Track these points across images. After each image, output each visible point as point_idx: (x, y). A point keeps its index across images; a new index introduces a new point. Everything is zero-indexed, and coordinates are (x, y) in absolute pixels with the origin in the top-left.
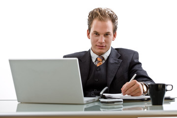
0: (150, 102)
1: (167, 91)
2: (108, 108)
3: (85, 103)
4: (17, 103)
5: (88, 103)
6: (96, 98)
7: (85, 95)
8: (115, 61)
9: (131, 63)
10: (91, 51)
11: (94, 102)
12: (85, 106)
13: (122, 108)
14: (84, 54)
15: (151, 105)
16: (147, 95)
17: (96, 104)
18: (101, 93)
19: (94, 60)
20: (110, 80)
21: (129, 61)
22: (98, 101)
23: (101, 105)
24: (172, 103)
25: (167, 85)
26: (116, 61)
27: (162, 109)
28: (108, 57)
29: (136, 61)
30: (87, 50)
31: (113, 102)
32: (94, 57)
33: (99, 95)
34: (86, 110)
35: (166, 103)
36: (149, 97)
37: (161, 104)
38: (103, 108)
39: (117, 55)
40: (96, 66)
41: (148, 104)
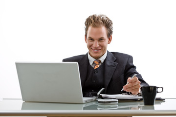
0: (143, 102)
1: (158, 92)
2: (104, 108)
3: (84, 102)
4: (22, 102)
5: (87, 102)
6: (94, 98)
7: (84, 96)
8: (111, 64)
9: (126, 66)
10: (89, 55)
11: (92, 101)
12: (84, 106)
13: (117, 107)
14: (82, 57)
15: (143, 105)
16: (140, 96)
17: (94, 103)
18: (98, 93)
19: (91, 63)
20: (108, 81)
21: (125, 64)
22: (96, 101)
23: (99, 105)
24: (162, 103)
25: (158, 88)
26: (113, 64)
27: (153, 108)
28: (105, 60)
29: (131, 64)
30: (85, 54)
31: (110, 102)
32: (92, 60)
33: (96, 95)
34: (85, 108)
35: (157, 103)
36: (141, 97)
37: (152, 104)
38: (100, 107)
39: (113, 58)
40: (93, 68)
41: (141, 104)
